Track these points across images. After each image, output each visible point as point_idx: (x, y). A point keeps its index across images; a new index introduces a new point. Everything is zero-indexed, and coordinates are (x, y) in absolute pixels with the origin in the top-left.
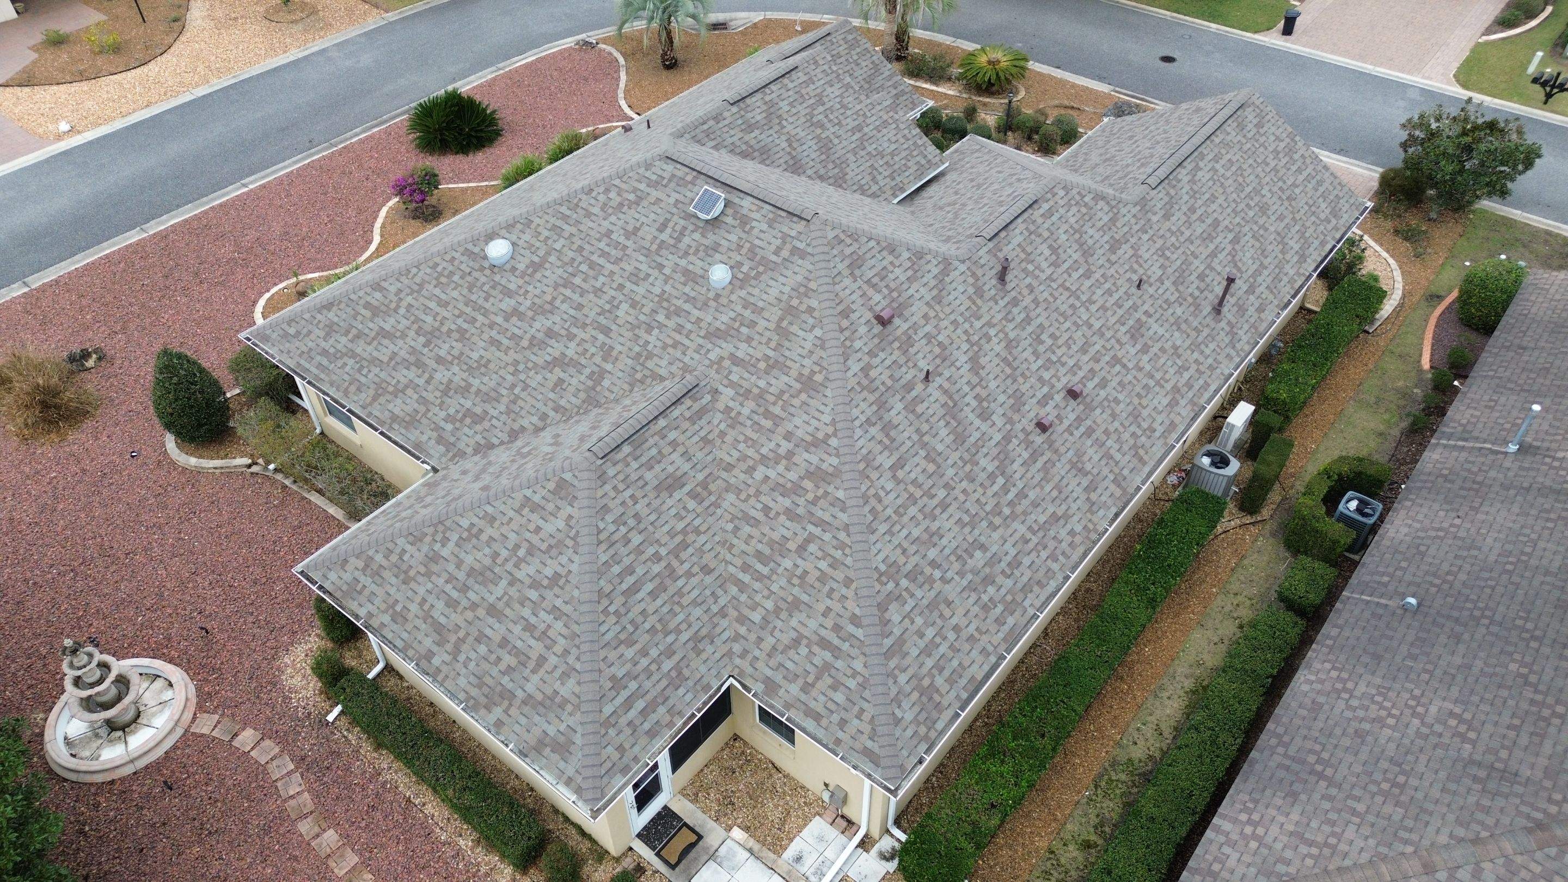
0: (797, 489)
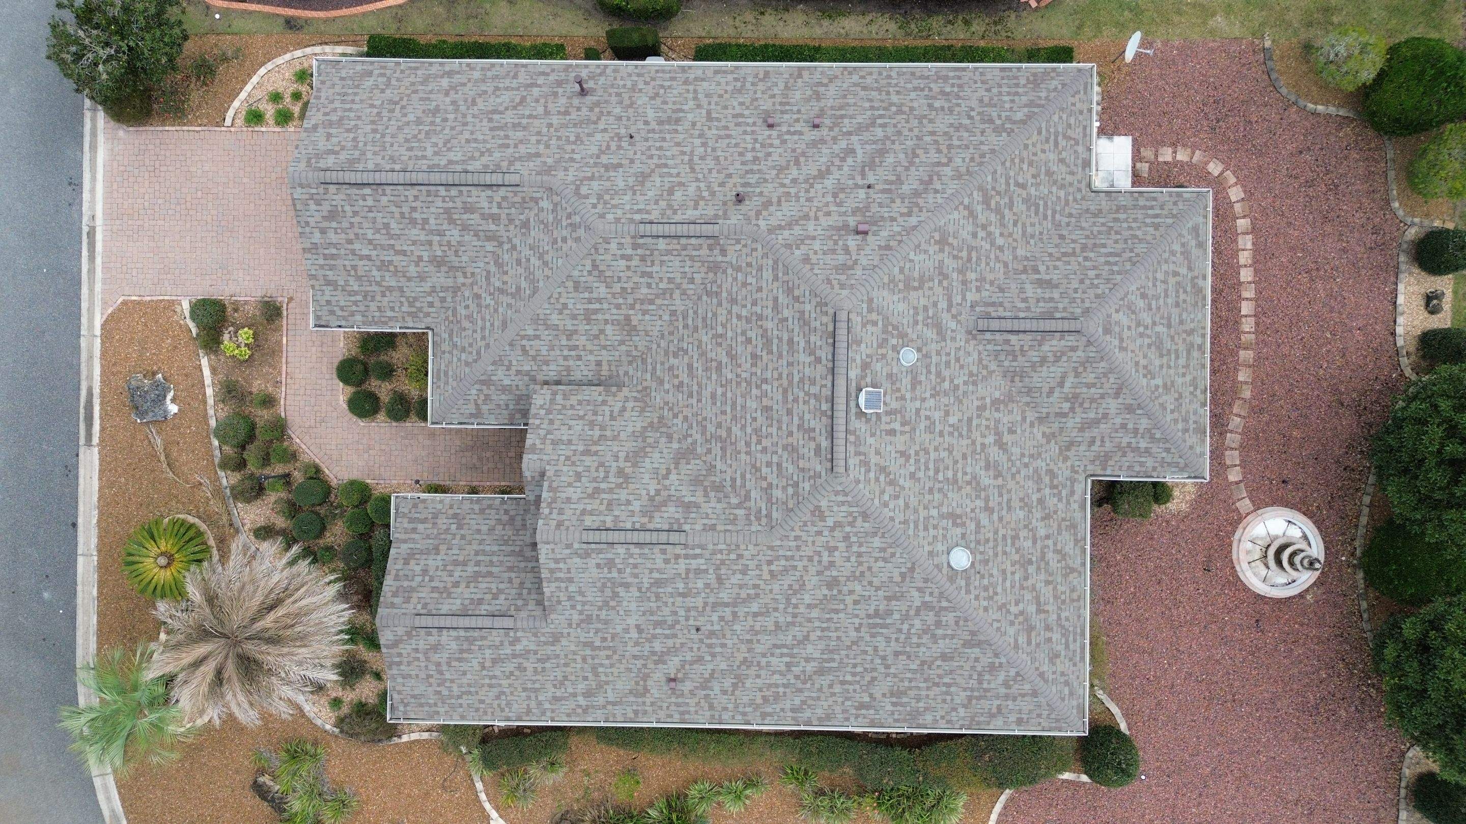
0: (998, 211)
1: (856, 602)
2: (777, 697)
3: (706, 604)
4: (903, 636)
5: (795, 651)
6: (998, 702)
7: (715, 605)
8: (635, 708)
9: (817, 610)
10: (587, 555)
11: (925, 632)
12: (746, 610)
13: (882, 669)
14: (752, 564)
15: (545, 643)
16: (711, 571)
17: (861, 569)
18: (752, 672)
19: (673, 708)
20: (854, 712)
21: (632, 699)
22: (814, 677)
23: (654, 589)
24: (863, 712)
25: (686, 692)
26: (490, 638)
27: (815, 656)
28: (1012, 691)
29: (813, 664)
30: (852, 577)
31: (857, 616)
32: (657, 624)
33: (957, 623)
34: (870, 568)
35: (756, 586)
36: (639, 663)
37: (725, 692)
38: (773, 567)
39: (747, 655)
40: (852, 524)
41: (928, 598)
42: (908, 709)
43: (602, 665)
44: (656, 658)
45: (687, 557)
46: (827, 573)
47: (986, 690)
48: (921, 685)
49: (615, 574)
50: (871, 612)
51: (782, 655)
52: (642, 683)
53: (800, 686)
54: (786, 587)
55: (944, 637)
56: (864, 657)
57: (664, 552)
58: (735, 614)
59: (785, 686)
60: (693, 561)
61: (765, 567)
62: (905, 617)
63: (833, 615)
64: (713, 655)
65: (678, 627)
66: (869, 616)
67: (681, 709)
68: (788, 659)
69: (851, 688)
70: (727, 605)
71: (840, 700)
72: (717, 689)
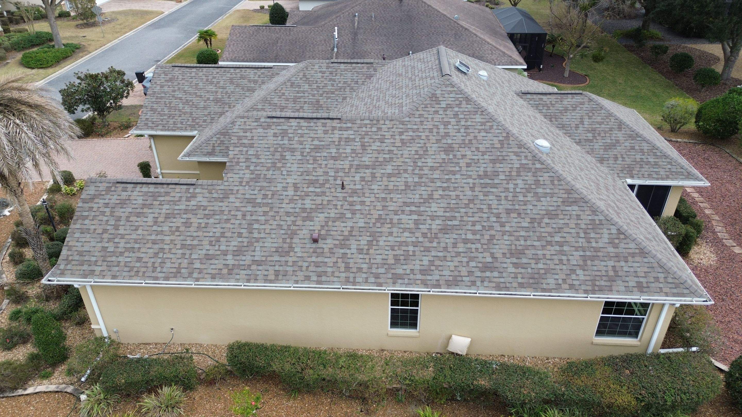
1: (468, 165)
2: (407, 257)
3: (351, 166)
4: (511, 194)
5: (422, 209)
6: (611, 263)
7: (359, 167)
8: (277, 268)
9: (438, 172)
10: (269, 126)
11: (528, 190)
12: (382, 171)
13: (497, 227)
14: (388, 135)
15: (216, 199)
16: (357, 140)
17: (469, 138)
18: (385, 229)
19: (312, 268)
20: (479, 274)
21: (276, 258)
22: (440, 235)
23: (313, 154)
24: (488, 274)
25: (326, 250)
26: (172, 194)
27: (439, 214)
28: (620, 250)
29: (438, 222)
30: (463, 144)
31: (470, 177)
32: (311, 183)
33: (552, 182)
34: (475, 137)
35: (390, 152)
36: (290, 219)
37: (360, 251)
38: (403, 137)
39: (381, 212)
40: (459, 105)
41: (524, 162)
42: (530, 270)
43: (257, 221)
44: (305, 215)
45: (341, 129)
46: (445, 141)
47: (597, 250)
48: (536, 243)
49: (286, 142)
50: (481, 173)
51: (411, 212)
52: (288, 240)
53: (428, 244)
54: (413, 152)
55: (546, 195)
56: (480, 214)
57: (324, 125)
58: (373, 176)
59: (415, 244)
60: (344, 132)
61: (397, 137)
62: (509, 178)
63: (451, 176)
64: (354, 213)
65: (327, 186)
66: (480, 177)
67: (319, 269)
68: (415, 217)
69: (473, 246)
70: (367, 167)
71: (465, 260)
72: (354, 247)
